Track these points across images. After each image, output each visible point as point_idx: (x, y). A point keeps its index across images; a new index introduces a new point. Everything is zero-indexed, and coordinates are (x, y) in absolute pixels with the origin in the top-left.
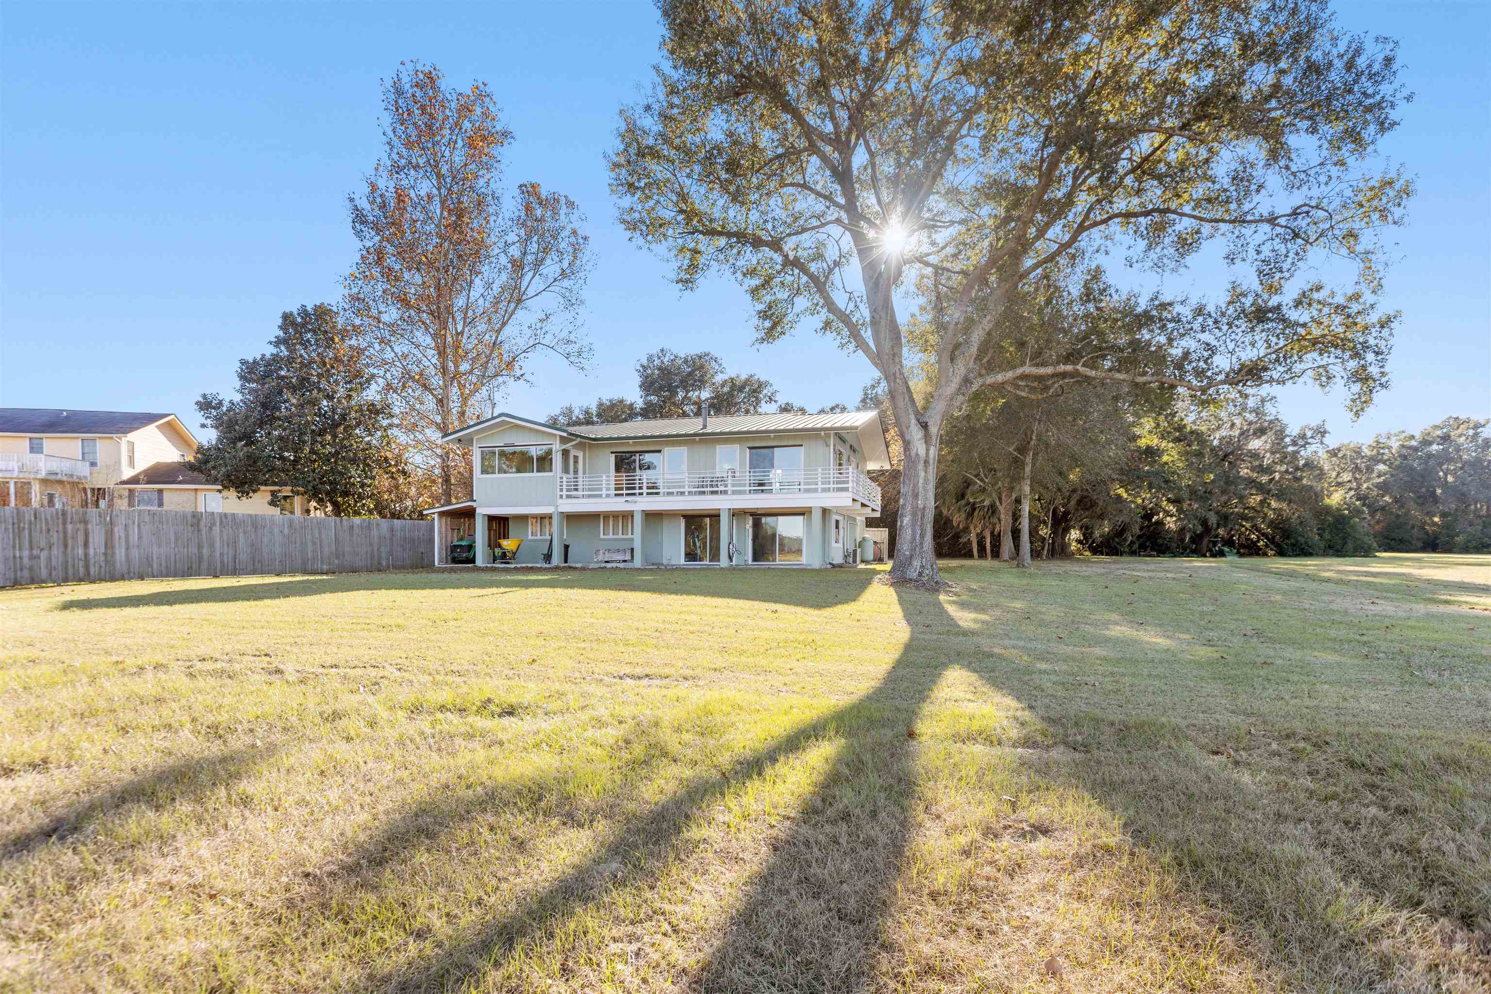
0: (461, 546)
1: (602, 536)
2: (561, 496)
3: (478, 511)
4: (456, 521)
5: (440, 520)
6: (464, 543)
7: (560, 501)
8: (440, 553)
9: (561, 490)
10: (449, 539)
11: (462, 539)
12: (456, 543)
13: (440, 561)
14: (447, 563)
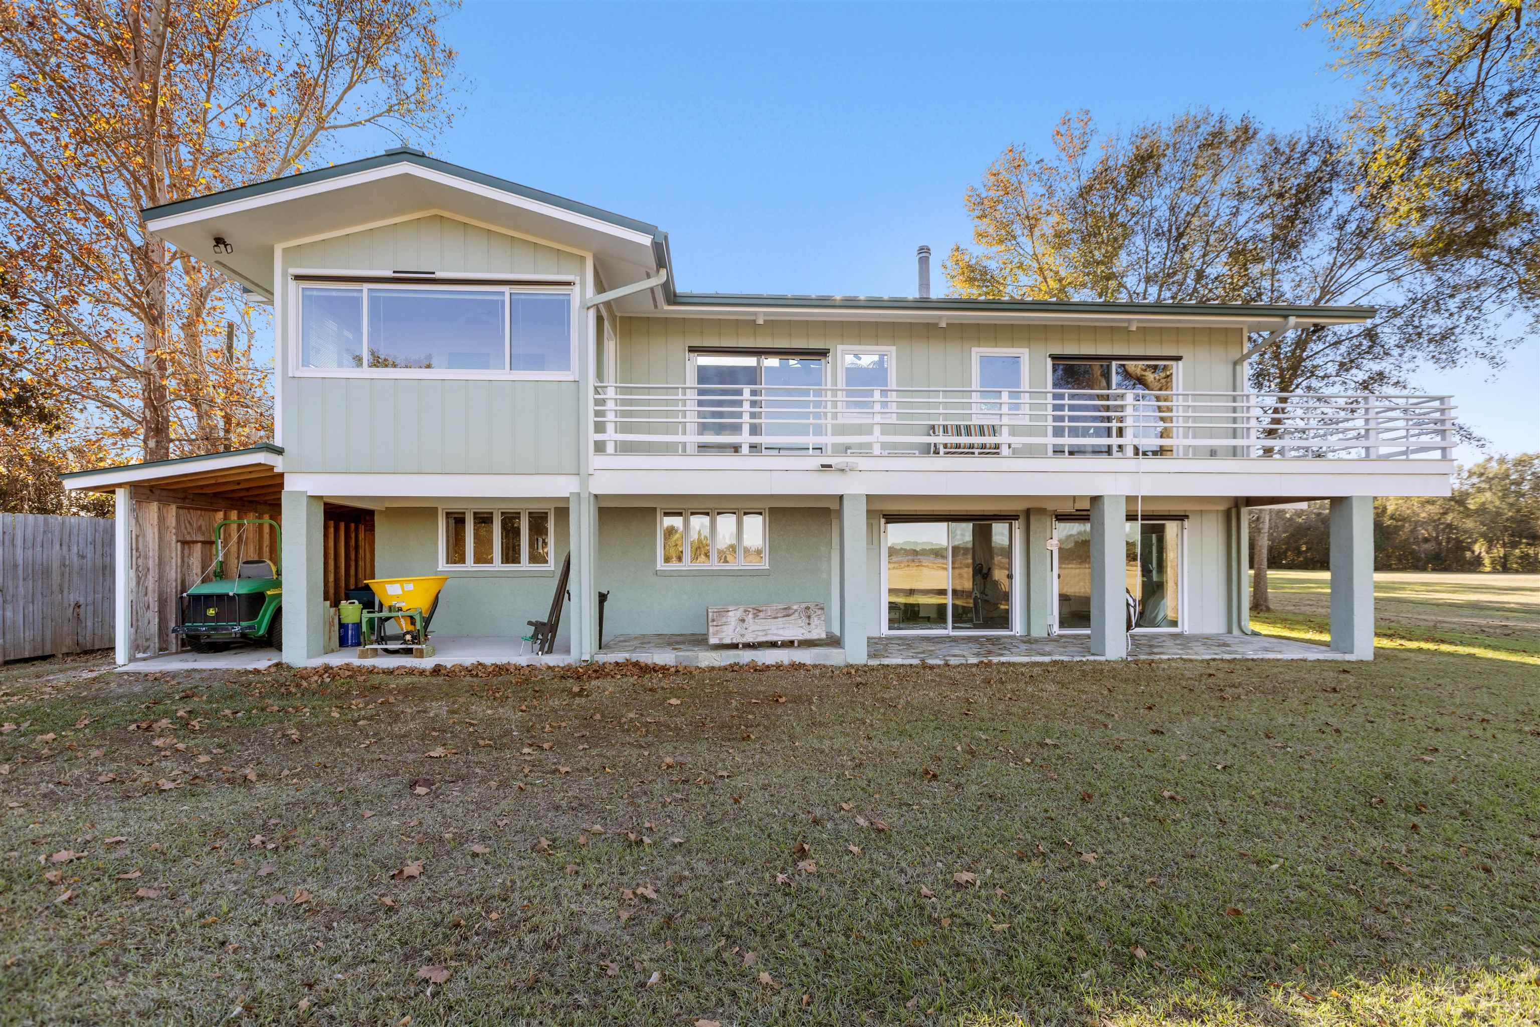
0: (221, 598)
1: (660, 565)
2: (600, 447)
3: (292, 484)
4: (197, 518)
5: (136, 512)
6: (234, 588)
7: (596, 461)
8: (135, 622)
9: (600, 427)
10: (172, 574)
11: (222, 574)
12: (197, 588)
13: (137, 647)
14: (163, 650)
